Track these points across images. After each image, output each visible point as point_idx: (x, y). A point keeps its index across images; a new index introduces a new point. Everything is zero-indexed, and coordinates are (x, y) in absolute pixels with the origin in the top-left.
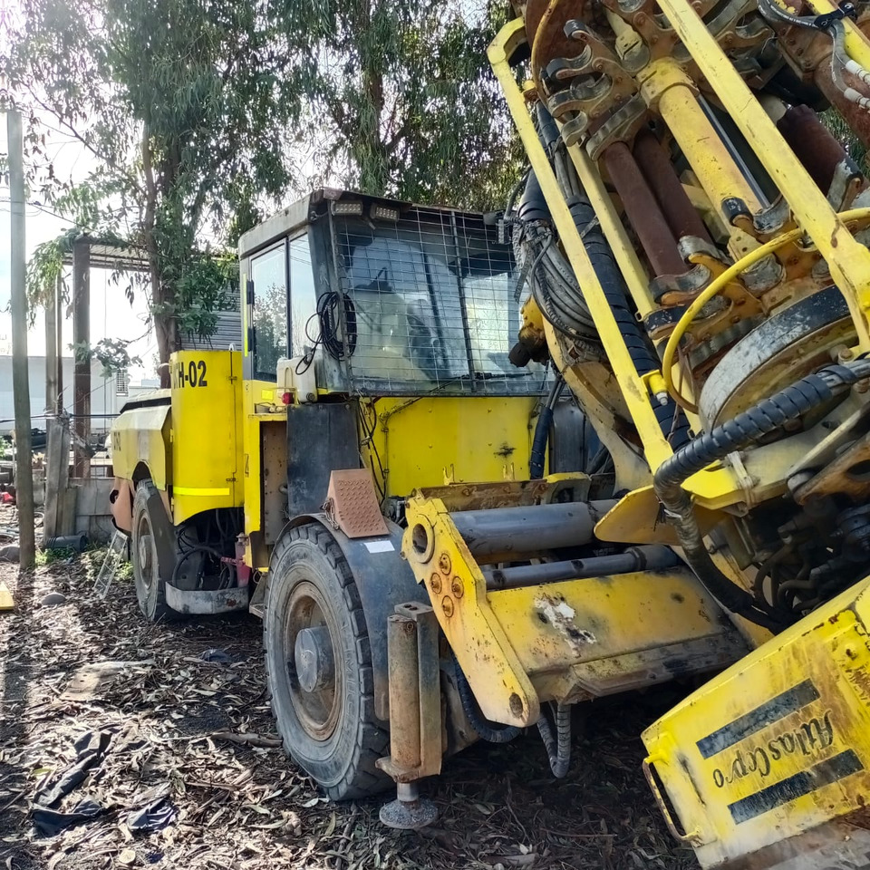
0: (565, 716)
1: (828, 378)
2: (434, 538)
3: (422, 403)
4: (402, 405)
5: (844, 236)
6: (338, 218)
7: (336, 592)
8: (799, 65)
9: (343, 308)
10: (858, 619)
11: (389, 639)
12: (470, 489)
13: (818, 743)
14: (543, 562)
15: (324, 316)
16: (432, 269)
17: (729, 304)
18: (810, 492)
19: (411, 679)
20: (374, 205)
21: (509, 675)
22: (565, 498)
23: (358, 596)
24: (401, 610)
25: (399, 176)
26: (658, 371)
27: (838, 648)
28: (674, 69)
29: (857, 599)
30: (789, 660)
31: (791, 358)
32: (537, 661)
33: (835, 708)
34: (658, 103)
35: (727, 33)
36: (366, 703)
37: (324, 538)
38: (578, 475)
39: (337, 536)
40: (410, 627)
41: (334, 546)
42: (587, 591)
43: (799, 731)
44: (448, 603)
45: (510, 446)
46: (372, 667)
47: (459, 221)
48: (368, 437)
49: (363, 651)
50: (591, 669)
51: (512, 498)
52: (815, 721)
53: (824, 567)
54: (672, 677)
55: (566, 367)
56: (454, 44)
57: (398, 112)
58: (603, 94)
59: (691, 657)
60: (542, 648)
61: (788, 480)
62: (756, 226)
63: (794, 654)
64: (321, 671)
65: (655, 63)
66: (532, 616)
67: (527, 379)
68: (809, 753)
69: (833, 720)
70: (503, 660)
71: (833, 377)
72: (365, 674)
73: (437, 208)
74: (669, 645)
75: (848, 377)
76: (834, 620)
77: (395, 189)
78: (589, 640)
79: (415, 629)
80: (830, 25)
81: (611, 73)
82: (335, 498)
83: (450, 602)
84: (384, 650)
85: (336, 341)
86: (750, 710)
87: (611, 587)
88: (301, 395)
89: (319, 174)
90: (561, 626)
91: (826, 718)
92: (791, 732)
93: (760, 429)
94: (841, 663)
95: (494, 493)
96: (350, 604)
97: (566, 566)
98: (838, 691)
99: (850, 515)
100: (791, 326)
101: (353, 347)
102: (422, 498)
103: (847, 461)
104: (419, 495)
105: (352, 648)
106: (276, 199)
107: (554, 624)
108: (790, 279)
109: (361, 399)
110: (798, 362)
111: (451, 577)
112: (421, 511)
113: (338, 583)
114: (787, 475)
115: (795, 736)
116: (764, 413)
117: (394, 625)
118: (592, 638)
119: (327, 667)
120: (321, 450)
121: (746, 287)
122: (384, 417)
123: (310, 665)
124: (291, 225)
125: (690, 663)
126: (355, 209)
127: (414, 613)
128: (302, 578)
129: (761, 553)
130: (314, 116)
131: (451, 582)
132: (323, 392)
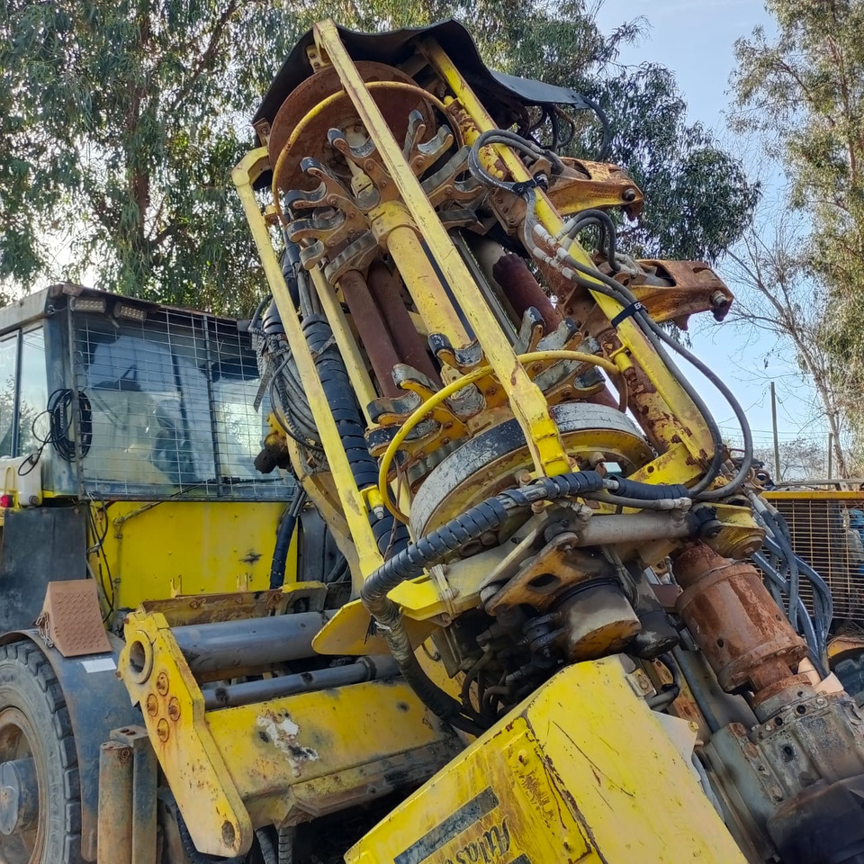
0: (287, 840)
1: (505, 501)
2: (153, 656)
3: (162, 509)
4: (139, 509)
5: (522, 377)
6: (77, 314)
7: (45, 718)
8: (505, 221)
9: (78, 406)
10: (529, 726)
11: (101, 769)
12: (199, 602)
13: (497, 850)
14: (275, 676)
15: (55, 415)
16: (182, 371)
17: (439, 427)
18: (498, 604)
19: (123, 813)
20: (119, 304)
21: (222, 802)
22: (301, 608)
23: (69, 722)
24: (117, 735)
25: (163, 273)
26: (376, 486)
27: (513, 755)
28: (401, 212)
29: (529, 706)
30: (473, 768)
31: (483, 480)
32: (254, 783)
33: (511, 815)
34: (386, 240)
35: (448, 186)
36: (72, 843)
37: (35, 657)
38: (314, 584)
39: (51, 655)
40: (126, 754)
41: (45, 667)
42: (313, 706)
43: (482, 840)
44: (163, 727)
45: (256, 553)
46: (80, 801)
47: (211, 326)
48: (98, 544)
49: (71, 784)
50: (311, 788)
51: (244, 609)
52: (495, 829)
53: (517, 674)
54: (392, 789)
55: (305, 476)
56: (224, 154)
57: (165, 210)
58: (338, 228)
59: (412, 768)
60: (261, 770)
61: (480, 592)
62: (458, 360)
63: (477, 762)
64: (23, 811)
65: (384, 205)
66: (253, 736)
67: (277, 484)
68: (490, 861)
69: (510, 826)
70: (217, 785)
71: (509, 500)
72: (72, 810)
73: (188, 311)
74: (391, 756)
75: (521, 500)
76: (509, 727)
77: (158, 285)
78: (311, 757)
79: (132, 756)
80: (525, 192)
81: (344, 209)
82: (51, 613)
83: (166, 725)
84: (95, 782)
85: (68, 441)
86: (441, 822)
87: (339, 700)
88: (22, 497)
89: (76, 264)
90: (283, 744)
91: (504, 824)
92: (475, 842)
93: (448, 547)
94: (515, 770)
95: (226, 604)
96: (59, 731)
97: (296, 679)
98: (514, 797)
99: (535, 624)
100: (482, 451)
101: (86, 449)
102: (144, 613)
103: (527, 574)
104: (141, 610)
105: (59, 781)
106: (24, 285)
107: (276, 743)
108: (490, 407)
109: (93, 503)
110: (489, 484)
111: (168, 698)
112: (141, 626)
113: (47, 709)
114: (480, 589)
115: (478, 845)
116: (451, 532)
117: (108, 753)
118: (314, 755)
119: (31, 804)
120: (42, 558)
121: (454, 413)
122: (119, 522)
123: (10, 803)
124: (25, 317)
125: (410, 774)
126: (99, 306)
127: (131, 738)
128: (7, 704)
129: (465, 661)
130: (74, 206)
131: (167, 703)
132: (49, 495)
